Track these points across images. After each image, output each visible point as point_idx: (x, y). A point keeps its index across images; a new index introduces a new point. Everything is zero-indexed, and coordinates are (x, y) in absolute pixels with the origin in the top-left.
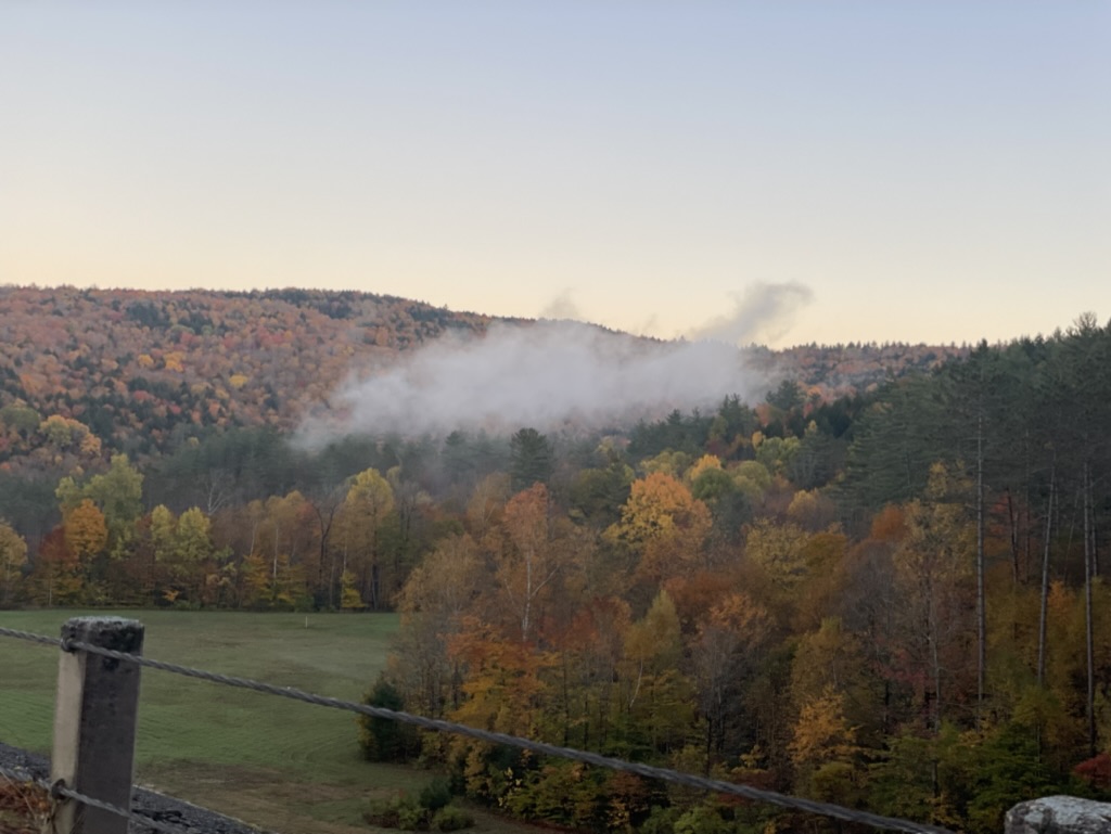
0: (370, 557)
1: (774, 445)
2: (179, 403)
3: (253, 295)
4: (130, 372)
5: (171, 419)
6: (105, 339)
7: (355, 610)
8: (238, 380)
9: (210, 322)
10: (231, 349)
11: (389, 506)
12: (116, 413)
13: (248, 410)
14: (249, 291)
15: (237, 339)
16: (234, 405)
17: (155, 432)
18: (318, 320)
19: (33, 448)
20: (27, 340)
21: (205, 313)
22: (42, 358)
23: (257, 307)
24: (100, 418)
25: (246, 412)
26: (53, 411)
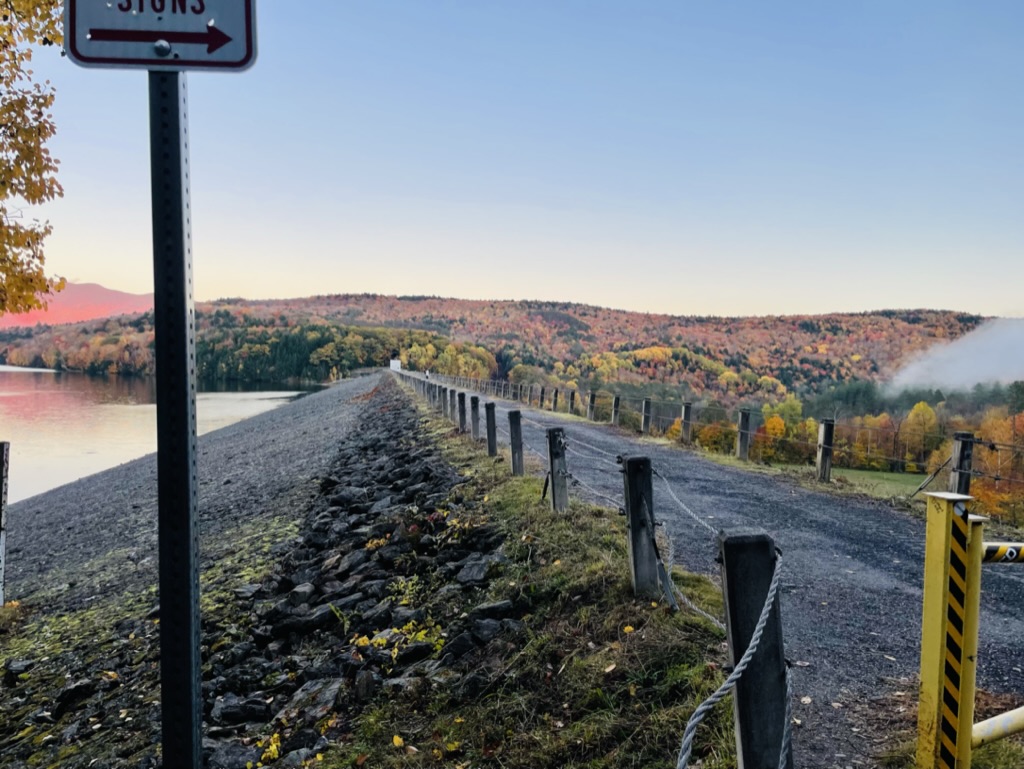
0: (922, 447)
2: (825, 369)
3: (864, 315)
4: (801, 355)
5: (821, 377)
6: (788, 340)
7: (914, 473)
8: (856, 358)
9: (841, 329)
10: (852, 342)
11: (933, 421)
12: (794, 374)
14: (862, 312)
15: (855, 337)
16: (854, 370)
17: (813, 384)
18: (902, 325)
19: (755, 391)
20: (753, 341)
21: (838, 325)
22: (758, 350)
23: (867, 320)
24: (786, 377)
25: (861, 373)
26: (764, 374)
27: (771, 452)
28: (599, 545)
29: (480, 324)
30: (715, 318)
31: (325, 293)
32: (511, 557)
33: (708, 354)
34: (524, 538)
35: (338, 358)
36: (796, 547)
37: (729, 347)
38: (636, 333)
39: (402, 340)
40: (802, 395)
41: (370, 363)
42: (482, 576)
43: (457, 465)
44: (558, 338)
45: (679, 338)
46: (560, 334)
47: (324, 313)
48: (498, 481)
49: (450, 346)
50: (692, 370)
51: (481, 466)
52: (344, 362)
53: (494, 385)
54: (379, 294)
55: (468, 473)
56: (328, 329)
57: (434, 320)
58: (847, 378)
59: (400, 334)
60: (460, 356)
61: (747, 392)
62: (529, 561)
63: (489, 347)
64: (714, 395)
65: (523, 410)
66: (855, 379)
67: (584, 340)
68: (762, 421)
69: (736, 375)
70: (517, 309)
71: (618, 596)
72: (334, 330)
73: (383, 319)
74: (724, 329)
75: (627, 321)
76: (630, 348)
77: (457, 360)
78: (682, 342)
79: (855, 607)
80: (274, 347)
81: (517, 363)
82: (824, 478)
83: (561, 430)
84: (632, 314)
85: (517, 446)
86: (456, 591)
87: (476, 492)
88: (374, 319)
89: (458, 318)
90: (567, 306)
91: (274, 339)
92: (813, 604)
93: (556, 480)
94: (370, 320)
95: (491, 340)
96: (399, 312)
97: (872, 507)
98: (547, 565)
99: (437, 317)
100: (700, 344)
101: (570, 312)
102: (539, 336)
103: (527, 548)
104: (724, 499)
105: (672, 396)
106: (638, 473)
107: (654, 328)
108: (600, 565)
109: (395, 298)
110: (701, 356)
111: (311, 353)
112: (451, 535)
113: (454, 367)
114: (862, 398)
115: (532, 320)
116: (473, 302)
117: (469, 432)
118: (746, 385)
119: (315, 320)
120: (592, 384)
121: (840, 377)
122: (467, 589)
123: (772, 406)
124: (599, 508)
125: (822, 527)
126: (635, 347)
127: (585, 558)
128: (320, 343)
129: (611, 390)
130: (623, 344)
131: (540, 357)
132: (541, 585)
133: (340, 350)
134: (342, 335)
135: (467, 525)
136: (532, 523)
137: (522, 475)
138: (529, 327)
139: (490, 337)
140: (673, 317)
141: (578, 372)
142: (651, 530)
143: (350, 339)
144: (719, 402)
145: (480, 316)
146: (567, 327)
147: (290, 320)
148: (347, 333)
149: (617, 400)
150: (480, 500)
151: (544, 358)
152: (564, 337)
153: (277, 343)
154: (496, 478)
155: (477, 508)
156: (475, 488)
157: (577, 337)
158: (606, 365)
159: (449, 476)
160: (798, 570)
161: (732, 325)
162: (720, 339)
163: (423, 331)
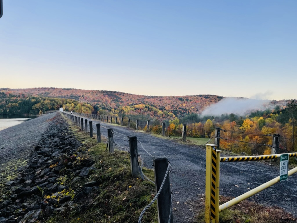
0: (209, 131)
1: (274, 116)
2: (185, 111)
3: (194, 96)
4: (179, 107)
5: (184, 113)
6: (176, 103)
7: (207, 138)
8: (193, 107)
9: (189, 100)
10: (192, 103)
11: (212, 124)
12: (177, 112)
13: (194, 111)
14: (194, 95)
15: (192, 102)
16: (192, 111)
17: (182, 115)
18: (204, 99)
19: (167, 116)
20: (166, 103)
21: (188, 99)
22: (168, 105)
23: (195, 97)
24: (175, 113)
25: (194, 112)
26: (169, 112)
27: (171, 133)
28: (123, 162)
29: (88, 97)
30: (156, 96)
31: (37, 87)
32: (96, 168)
33: (155, 106)
34: (100, 162)
35: (42, 108)
36: (176, 160)
37: (160, 105)
38: (135, 100)
39: (63, 102)
40: (179, 118)
41: (53, 109)
42: (87, 174)
43: (80, 140)
44: (112, 102)
45: (147, 102)
46: (113, 100)
47: (37, 93)
48: (93, 145)
49: (79, 104)
50: (150, 111)
51: (88, 140)
52: (44, 109)
53: (93, 115)
54: (56, 87)
55: (84, 143)
56: (39, 98)
57: (74, 96)
58: (191, 113)
59: (63, 100)
60: (82, 107)
61: (165, 117)
62: (102, 169)
63: (91, 104)
64: (156, 118)
65: (101, 123)
66: (193, 113)
67: (120, 102)
68: (169, 125)
69: (162, 112)
70: (100, 93)
71: (128, 177)
72: (40, 99)
73: (57, 95)
74: (159, 100)
75: (132, 97)
76: (133, 105)
77: (81, 108)
78: (148, 103)
79: (191, 175)
80: (20, 104)
81: (100, 109)
82: (184, 140)
83: (112, 129)
84: (134, 95)
85: (99, 134)
86: (79, 179)
87: (86, 149)
88: (54, 96)
89: (81, 95)
90: (115, 92)
91: (20, 101)
92: (180, 175)
93: (110, 144)
94: (53, 96)
95: (92, 102)
96: (62, 93)
97: (196, 148)
98: (107, 169)
99: (75, 95)
100: (152, 104)
101: (116, 94)
102: (107, 101)
103: (101, 164)
104: (158, 147)
105: (145, 118)
106: (133, 141)
107: (140, 99)
108: (122, 168)
109: (61, 89)
110: (153, 107)
111: (33, 106)
112: (78, 162)
113: (80, 110)
114: (194, 118)
115: (104, 96)
116: (86, 91)
117: (84, 130)
118: (165, 115)
119: (34, 95)
120: (122, 115)
121: (189, 113)
122: (82, 178)
123: (172, 121)
124: (123, 151)
125: (183, 154)
126: (135, 104)
127: (118, 166)
128: (36, 103)
129: (128, 117)
130: (131, 103)
131: (107, 107)
132: (105, 176)
133: (43, 105)
134: (43, 100)
135: (83, 159)
136: (103, 157)
137: (100, 143)
138: (104, 98)
139: (92, 101)
140: (145, 96)
141: (118, 111)
142: (137, 157)
143: (46, 102)
144: (158, 120)
145: (88, 95)
146: (115, 98)
147: (25, 95)
148: (45, 100)
149: (129, 120)
150: (87, 151)
151: (109, 107)
152: (114, 101)
153: (21, 103)
154: (92, 144)
155: (86, 153)
156: (86, 147)
157: (118, 101)
158: (127, 110)
159: (77, 144)
160: (177, 166)
161: (161, 99)
162: (158, 102)
163: (70, 99)
